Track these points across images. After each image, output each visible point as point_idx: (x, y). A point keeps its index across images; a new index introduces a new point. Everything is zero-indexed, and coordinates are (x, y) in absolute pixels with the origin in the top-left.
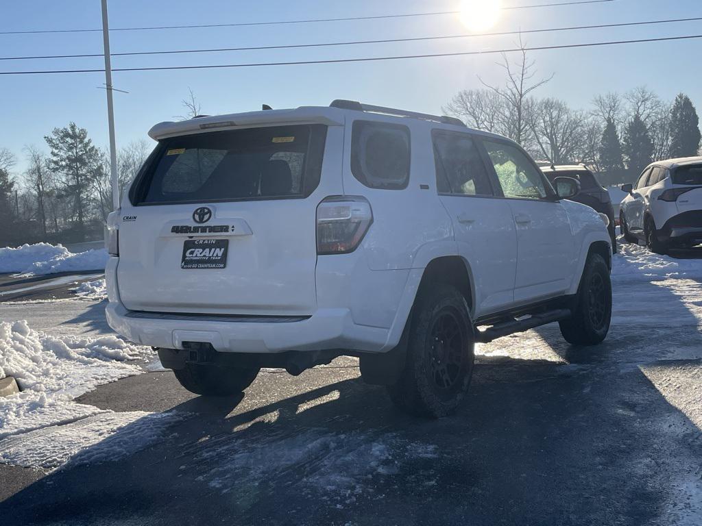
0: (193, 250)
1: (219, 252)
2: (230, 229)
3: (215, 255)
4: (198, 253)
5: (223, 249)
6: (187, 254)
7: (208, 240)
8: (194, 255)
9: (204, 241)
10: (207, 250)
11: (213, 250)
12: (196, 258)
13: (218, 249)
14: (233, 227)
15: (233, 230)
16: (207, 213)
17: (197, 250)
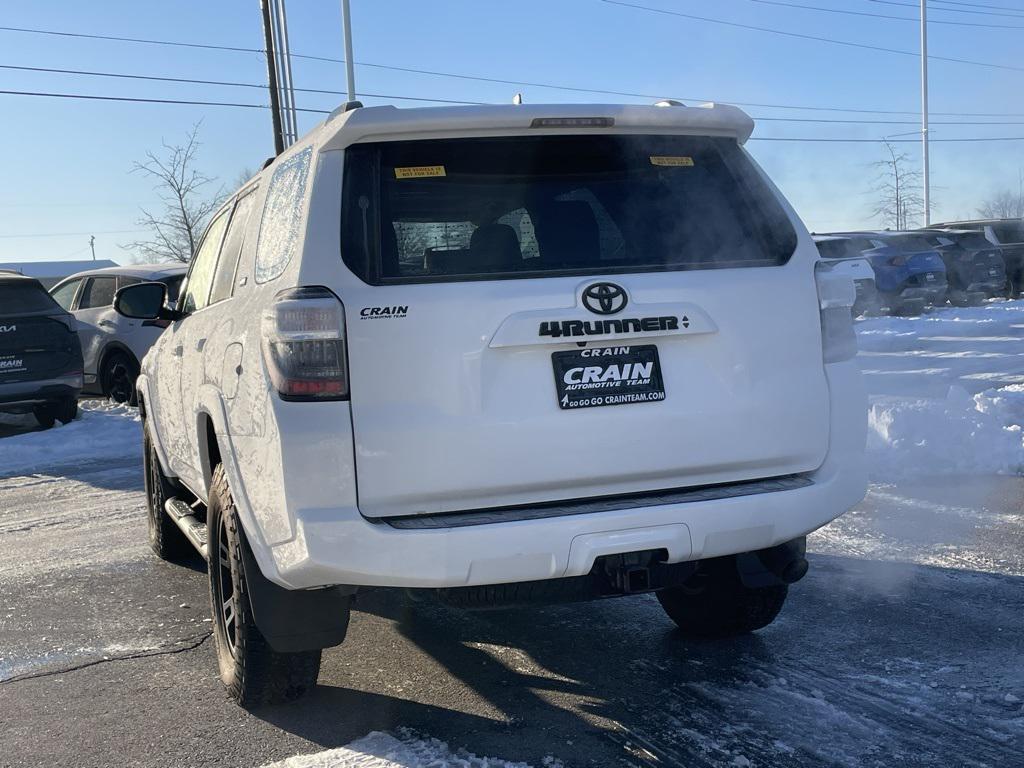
0: (580, 369)
1: (645, 371)
2: (680, 324)
3: (635, 376)
4: (592, 375)
5: (650, 365)
6: (568, 378)
7: (613, 349)
8: (585, 379)
9: (603, 350)
10: (614, 368)
11: (627, 367)
12: (591, 386)
13: (638, 366)
14: (685, 319)
15: (686, 325)
16: (615, 295)
17: (588, 369)
